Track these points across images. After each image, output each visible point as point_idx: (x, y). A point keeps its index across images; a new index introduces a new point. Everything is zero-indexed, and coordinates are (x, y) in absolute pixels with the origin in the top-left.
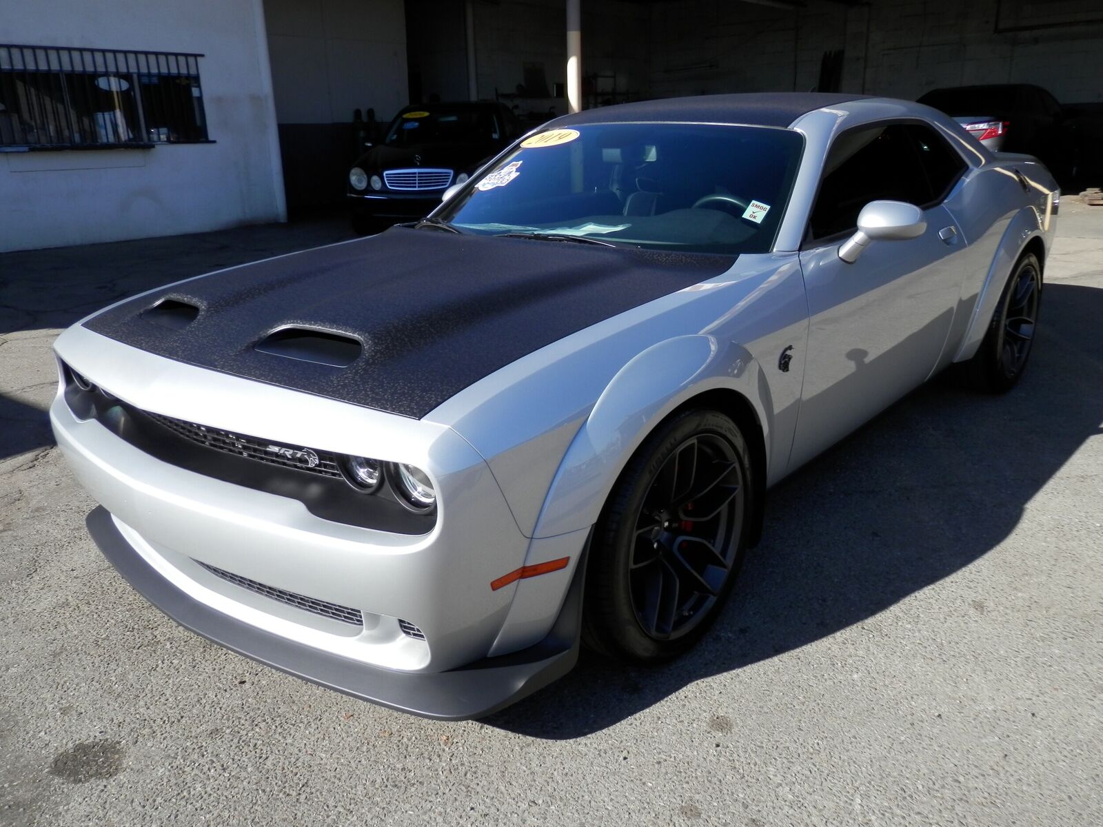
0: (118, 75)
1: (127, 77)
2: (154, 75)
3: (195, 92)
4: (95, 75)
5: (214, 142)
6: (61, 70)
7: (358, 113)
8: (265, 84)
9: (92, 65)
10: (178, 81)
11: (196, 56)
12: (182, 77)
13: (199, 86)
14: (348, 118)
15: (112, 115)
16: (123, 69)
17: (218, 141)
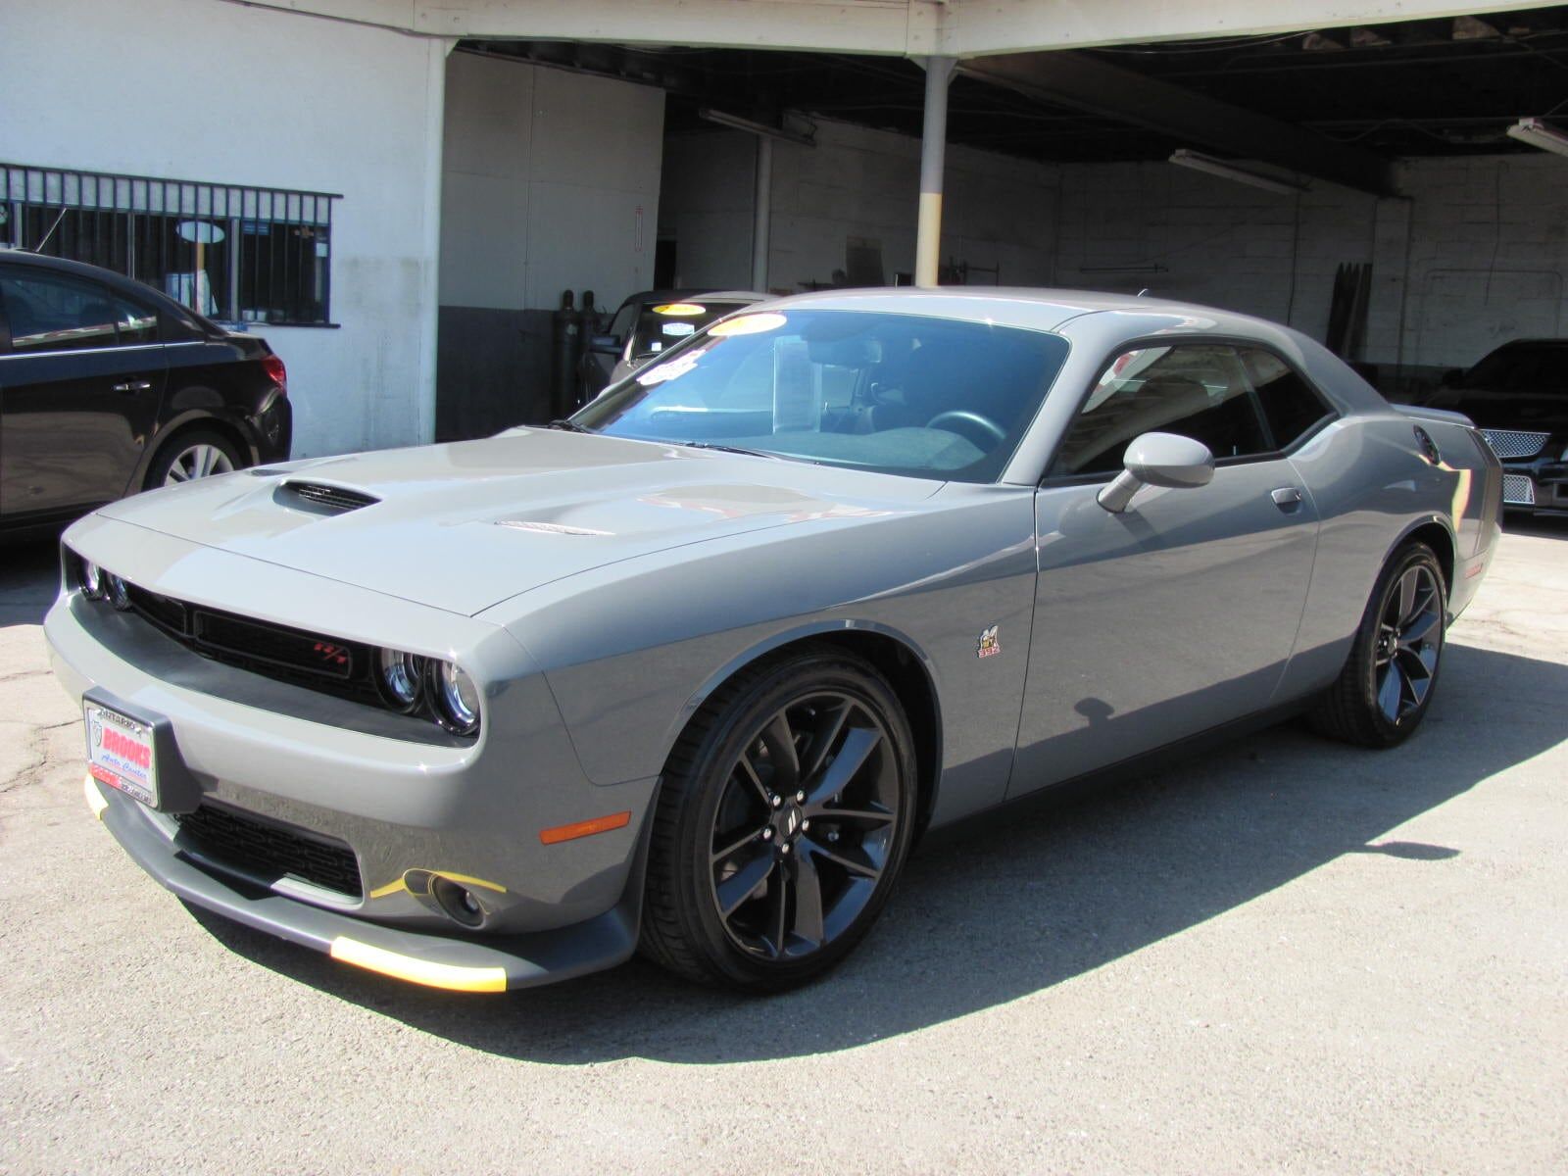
0: (212, 220)
1: (224, 223)
2: (264, 223)
3: (320, 250)
4: (177, 220)
5: (337, 326)
6: (131, 209)
7: (568, 297)
8: (427, 244)
9: (176, 203)
10: (297, 233)
11: (330, 197)
12: (304, 226)
13: (328, 242)
14: (553, 304)
15: (193, 280)
16: (220, 212)
17: (342, 325)
